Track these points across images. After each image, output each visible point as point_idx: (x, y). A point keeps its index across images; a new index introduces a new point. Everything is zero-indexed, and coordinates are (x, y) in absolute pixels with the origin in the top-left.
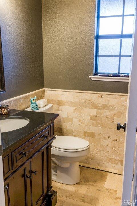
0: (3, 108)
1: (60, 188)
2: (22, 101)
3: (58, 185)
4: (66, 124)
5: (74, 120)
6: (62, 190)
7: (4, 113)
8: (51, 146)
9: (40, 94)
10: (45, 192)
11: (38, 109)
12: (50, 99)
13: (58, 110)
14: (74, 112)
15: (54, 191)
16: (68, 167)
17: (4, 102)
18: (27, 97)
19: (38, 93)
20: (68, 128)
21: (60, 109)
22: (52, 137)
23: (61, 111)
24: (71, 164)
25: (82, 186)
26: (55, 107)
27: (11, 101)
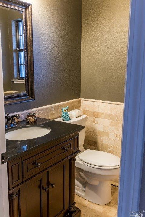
0: (30, 116)
1: (86, 206)
2: (53, 110)
3: (86, 202)
4: (102, 138)
5: (110, 134)
6: (89, 208)
7: (31, 121)
8: (75, 160)
9: (76, 104)
10: (67, 207)
11: (69, 120)
12: (87, 109)
13: (94, 122)
14: (110, 125)
15: (77, 208)
16: (97, 185)
17: (33, 110)
18: (59, 107)
19: (72, 102)
20: (104, 142)
21: (96, 121)
22: (76, 150)
23: (97, 123)
24: (100, 182)
25: (111, 208)
26: (90, 118)
27: (42, 110)
